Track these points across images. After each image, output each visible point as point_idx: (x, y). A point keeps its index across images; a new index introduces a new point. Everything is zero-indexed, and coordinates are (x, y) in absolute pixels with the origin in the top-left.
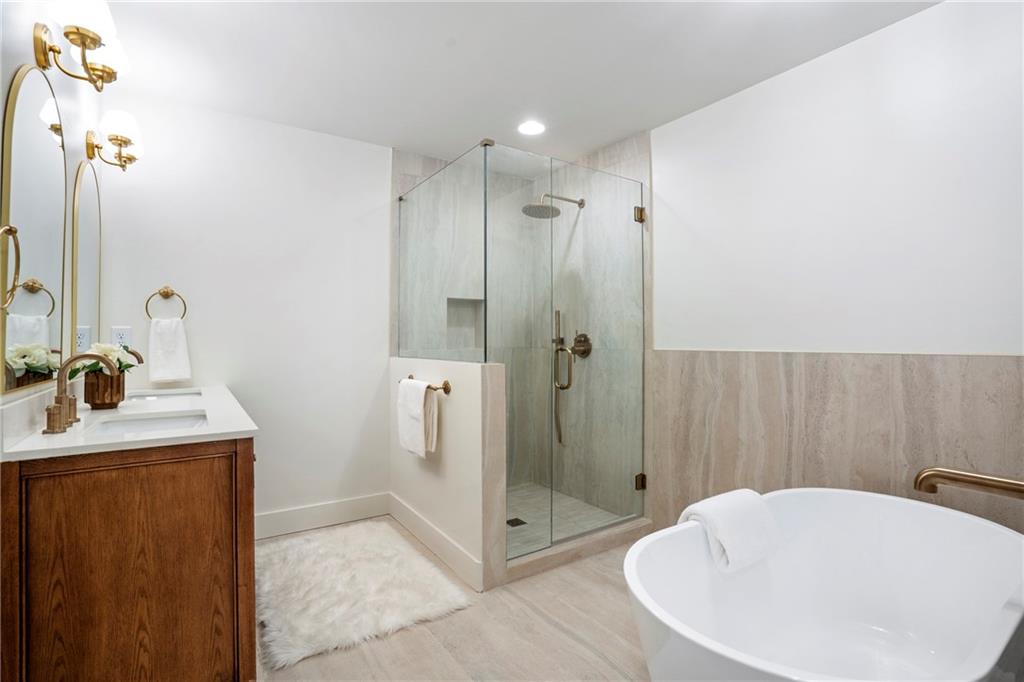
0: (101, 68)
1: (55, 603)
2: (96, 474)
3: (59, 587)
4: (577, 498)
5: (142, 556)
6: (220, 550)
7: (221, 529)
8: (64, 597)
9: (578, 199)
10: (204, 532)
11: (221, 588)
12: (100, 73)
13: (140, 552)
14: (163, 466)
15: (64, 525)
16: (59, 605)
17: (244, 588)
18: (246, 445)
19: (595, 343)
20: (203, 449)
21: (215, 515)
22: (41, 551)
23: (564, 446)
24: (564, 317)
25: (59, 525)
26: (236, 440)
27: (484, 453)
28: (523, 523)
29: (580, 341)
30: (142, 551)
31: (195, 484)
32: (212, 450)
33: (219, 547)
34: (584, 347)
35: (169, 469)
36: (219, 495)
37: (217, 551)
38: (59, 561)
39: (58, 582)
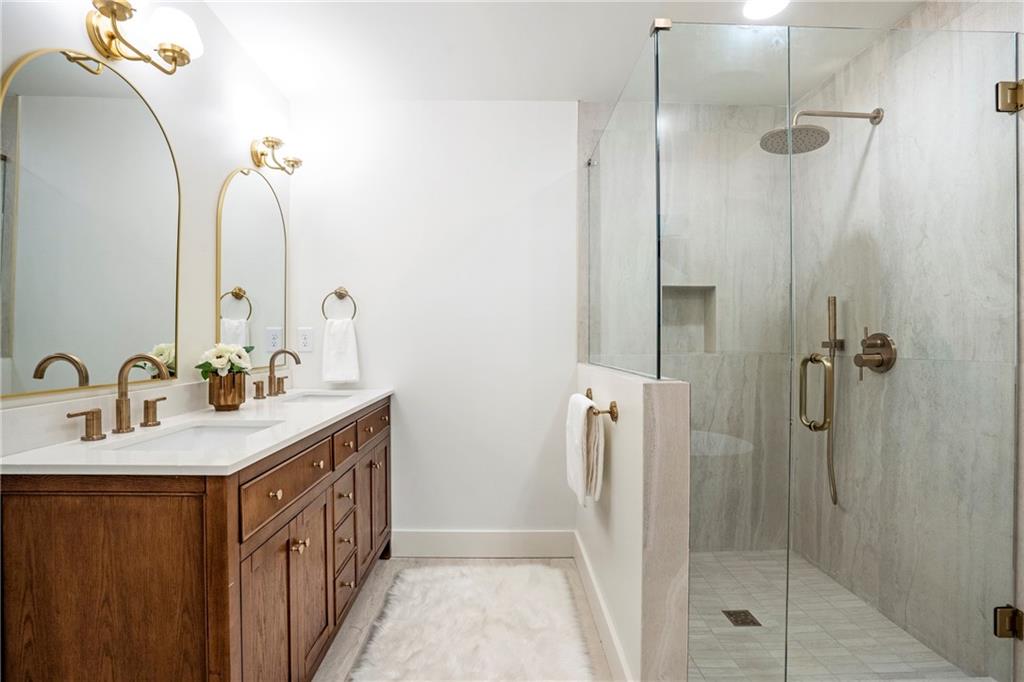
0: (170, 47)
1: (25, 641)
2: (61, 498)
3: (28, 624)
4: (866, 600)
5: (106, 604)
6: (191, 619)
7: (191, 589)
8: (33, 634)
9: (870, 111)
10: (173, 591)
11: (192, 669)
12: (171, 54)
13: (104, 602)
14: (127, 498)
15: (33, 551)
16: (29, 643)
17: (216, 676)
18: (218, 485)
19: (904, 350)
20: (166, 484)
21: (184, 570)
22: (13, 578)
23: (844, 510)
24: (845, 305)
25: (28, 551)
26: (205, 477)
27: (646, 527)
28: (755, 623)
29: (874, 346)
30: (107, 600)
31: (162, 527)
32: (177, 486)
33: (189, 613)
34: (880, 356)
35: (134, 503)
36: (188, 546)
37: (186, 618)
38: (28, 592)
39: (28, 617)
